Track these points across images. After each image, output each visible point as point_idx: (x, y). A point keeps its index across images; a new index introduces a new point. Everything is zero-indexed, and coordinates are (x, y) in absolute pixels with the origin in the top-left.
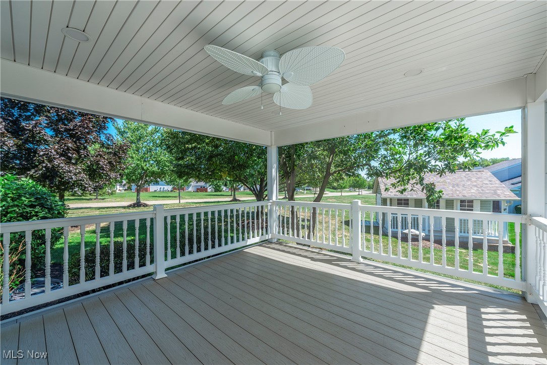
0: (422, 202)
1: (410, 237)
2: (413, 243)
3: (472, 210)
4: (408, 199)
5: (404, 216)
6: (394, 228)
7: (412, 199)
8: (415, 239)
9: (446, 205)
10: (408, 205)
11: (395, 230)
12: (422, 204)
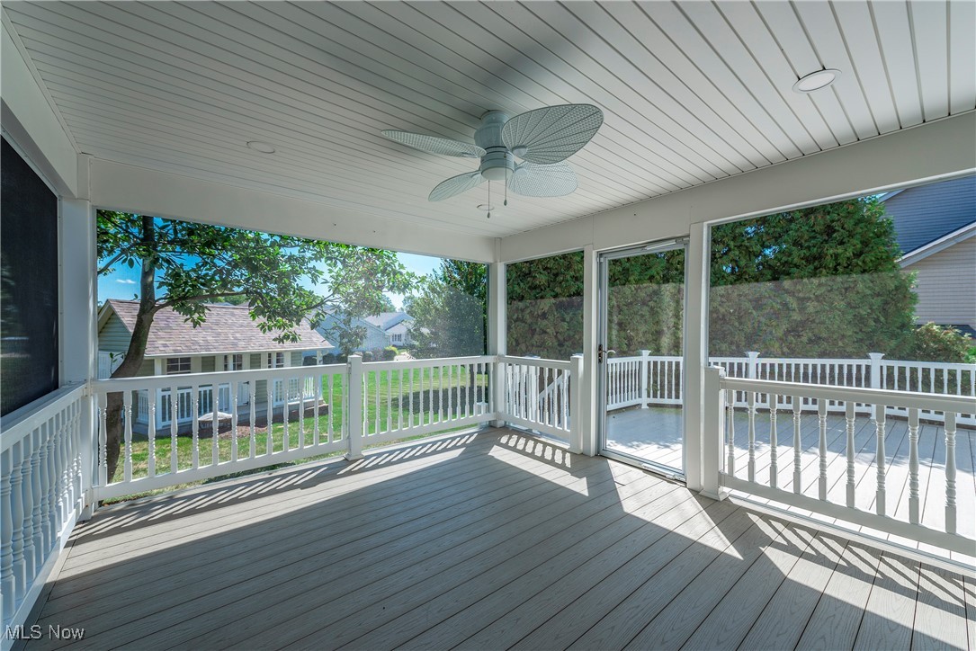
0: (214, 361)
1: (216, 427)
2: (223, 435)
3: (282, 366)
4: (189, 358)
5: (185, 391)
6: (182, 416)
7: (196, 357)
8: (225, 426)
9: (251, 363)
10: (189, 369)
11: (186, 419)
12: (214, 365)
